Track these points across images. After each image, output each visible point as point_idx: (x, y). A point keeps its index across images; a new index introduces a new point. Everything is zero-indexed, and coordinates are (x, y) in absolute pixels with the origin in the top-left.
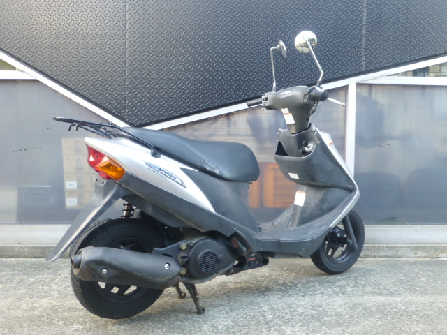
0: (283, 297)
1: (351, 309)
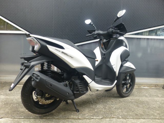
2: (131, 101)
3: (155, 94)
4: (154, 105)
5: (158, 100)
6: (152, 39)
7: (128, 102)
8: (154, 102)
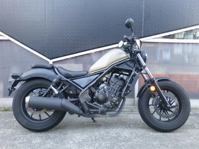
0: (105, 129)
1: (131, 135)
2: (152, 136)
3: (191, 124)
4: (184, 141)
5: (192, 134)
6: (189, 43)
7: (149, 136)
8: (186, 137)
